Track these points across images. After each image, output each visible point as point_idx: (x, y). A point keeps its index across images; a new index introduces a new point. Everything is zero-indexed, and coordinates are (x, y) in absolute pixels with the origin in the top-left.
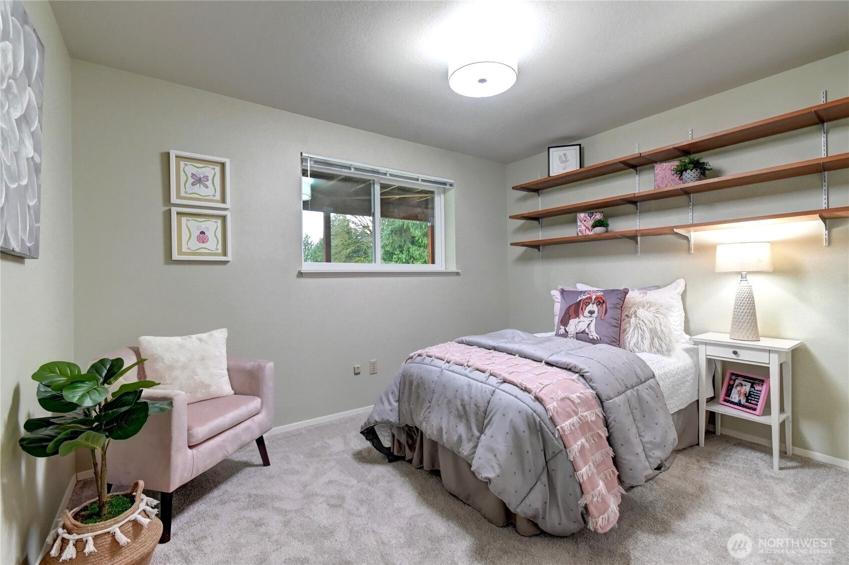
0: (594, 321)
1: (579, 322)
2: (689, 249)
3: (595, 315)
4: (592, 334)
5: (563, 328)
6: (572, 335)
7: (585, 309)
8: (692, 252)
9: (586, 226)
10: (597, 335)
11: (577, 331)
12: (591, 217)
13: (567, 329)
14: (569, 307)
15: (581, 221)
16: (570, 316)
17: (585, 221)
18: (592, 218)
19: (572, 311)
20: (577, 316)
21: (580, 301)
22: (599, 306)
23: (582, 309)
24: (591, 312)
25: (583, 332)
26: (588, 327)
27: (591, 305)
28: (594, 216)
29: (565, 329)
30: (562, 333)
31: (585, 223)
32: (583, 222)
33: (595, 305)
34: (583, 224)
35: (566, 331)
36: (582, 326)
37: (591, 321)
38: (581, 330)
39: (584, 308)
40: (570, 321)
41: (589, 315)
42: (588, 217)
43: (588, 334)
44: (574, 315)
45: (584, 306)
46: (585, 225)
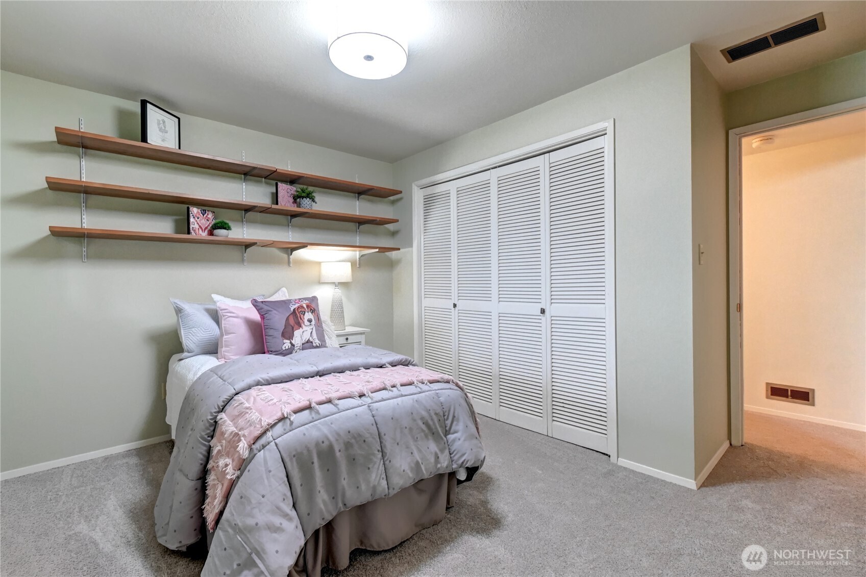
0: (314, 328)
1: (303, 332)
2: (289, 263)
3: (313, 323)
4: (316, 341)
5: (289, 342)
6: (299, 347)
7: (304, 319)
8: (291, 265)
9: (199, 225)
10: (319, 342)
11: (303, 342)
12: (203, 215)
13: (293, 342)
14: (287, 319)
15: (194, 218)
16: (293, 328)
17: (198, 218)
18: (205, 216)
19: (292, 321)
20: (300, 326)
21: (294, 310)
22: (313, 314)
23: (301, 318)
24: (310, 321)
25: (308, 341)
26: (311, 336)
27: (306, 313)
28: (206, 215)
29: (291, 343)
30: (287, 348)
31: (198, 220)
32: (196, 219)
33: (310, 313)
34: (197, 221)
35: (293, 345)
36: (307, 336)
37: (312, 329)
38: (306, 340)
39: (302, 317)
40: (295, 333)
41: (309, 323)
42: (201, 214)
43: (312, 342)
44: (296, 326)
45: (302, 316)
46: (198, 223)
